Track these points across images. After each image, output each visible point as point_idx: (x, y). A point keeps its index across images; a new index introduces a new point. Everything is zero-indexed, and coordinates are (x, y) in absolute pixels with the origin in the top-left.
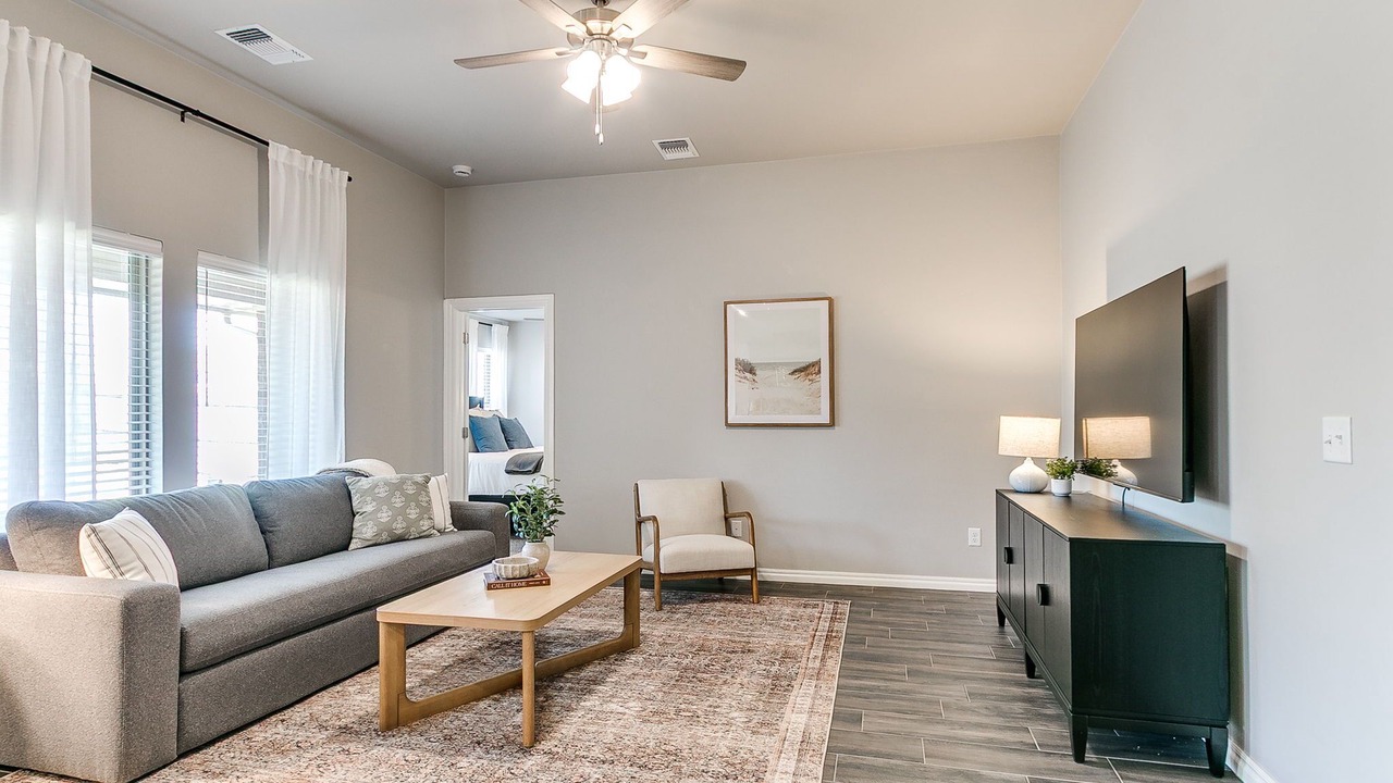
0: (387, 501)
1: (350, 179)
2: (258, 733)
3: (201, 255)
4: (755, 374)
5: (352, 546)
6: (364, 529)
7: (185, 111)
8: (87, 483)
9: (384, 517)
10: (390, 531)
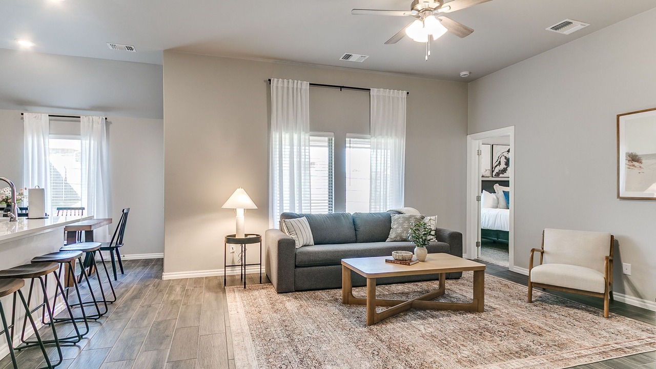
0: (402, 224)
1: (408, 93)
2: (318, 293)
3: (347, 134)
4: (641, 163)
5: (387, 241)
6: (392, 235)
7: (341, 87)
8: (308, 209)
9: (399, 231)
10: (401, 237)
